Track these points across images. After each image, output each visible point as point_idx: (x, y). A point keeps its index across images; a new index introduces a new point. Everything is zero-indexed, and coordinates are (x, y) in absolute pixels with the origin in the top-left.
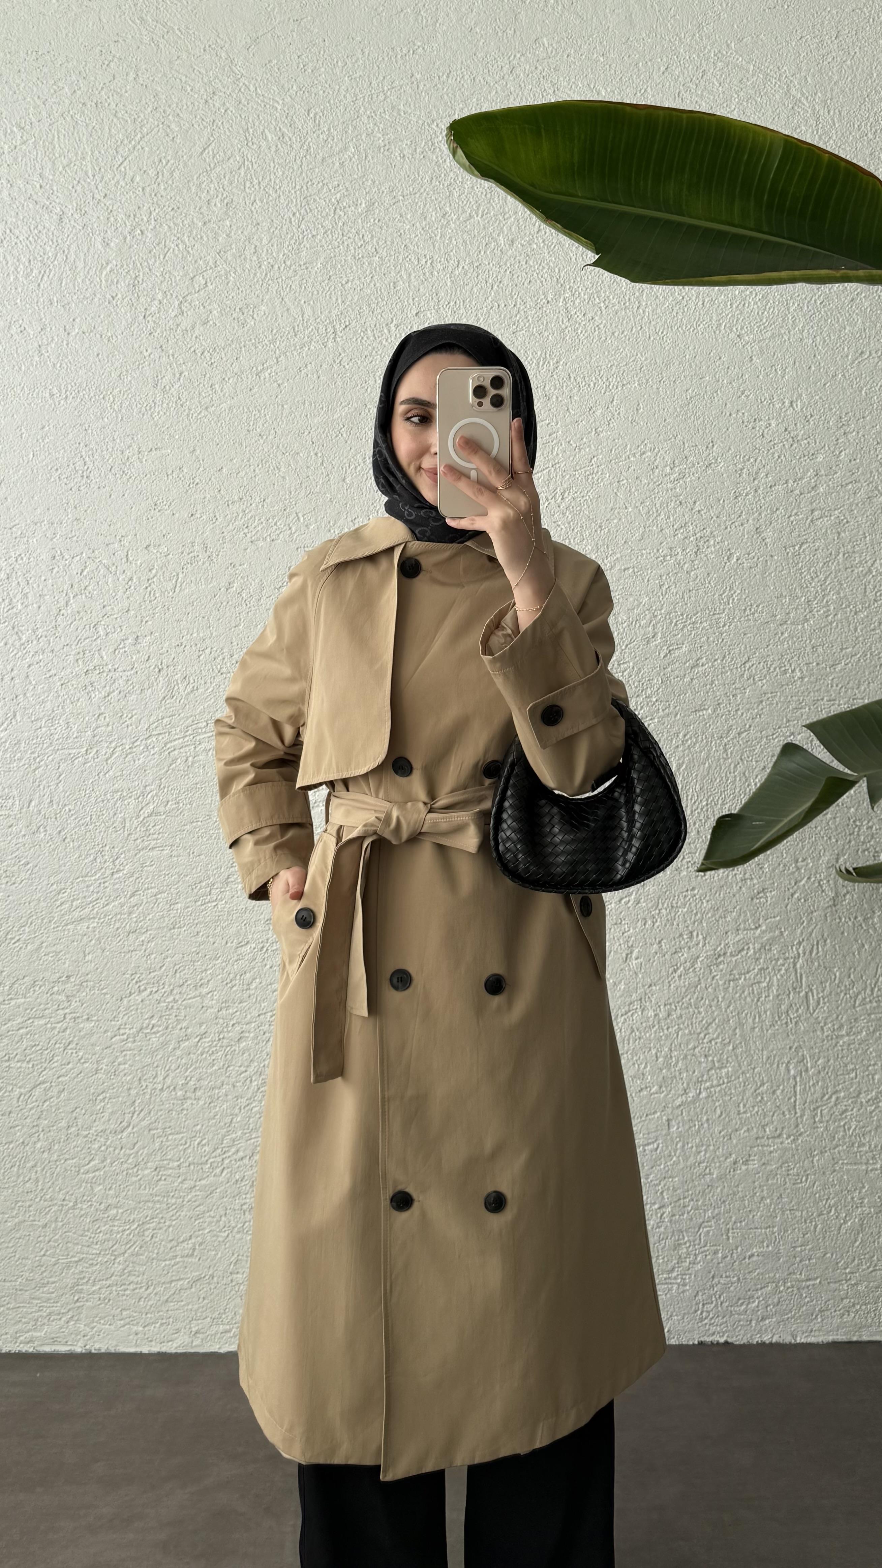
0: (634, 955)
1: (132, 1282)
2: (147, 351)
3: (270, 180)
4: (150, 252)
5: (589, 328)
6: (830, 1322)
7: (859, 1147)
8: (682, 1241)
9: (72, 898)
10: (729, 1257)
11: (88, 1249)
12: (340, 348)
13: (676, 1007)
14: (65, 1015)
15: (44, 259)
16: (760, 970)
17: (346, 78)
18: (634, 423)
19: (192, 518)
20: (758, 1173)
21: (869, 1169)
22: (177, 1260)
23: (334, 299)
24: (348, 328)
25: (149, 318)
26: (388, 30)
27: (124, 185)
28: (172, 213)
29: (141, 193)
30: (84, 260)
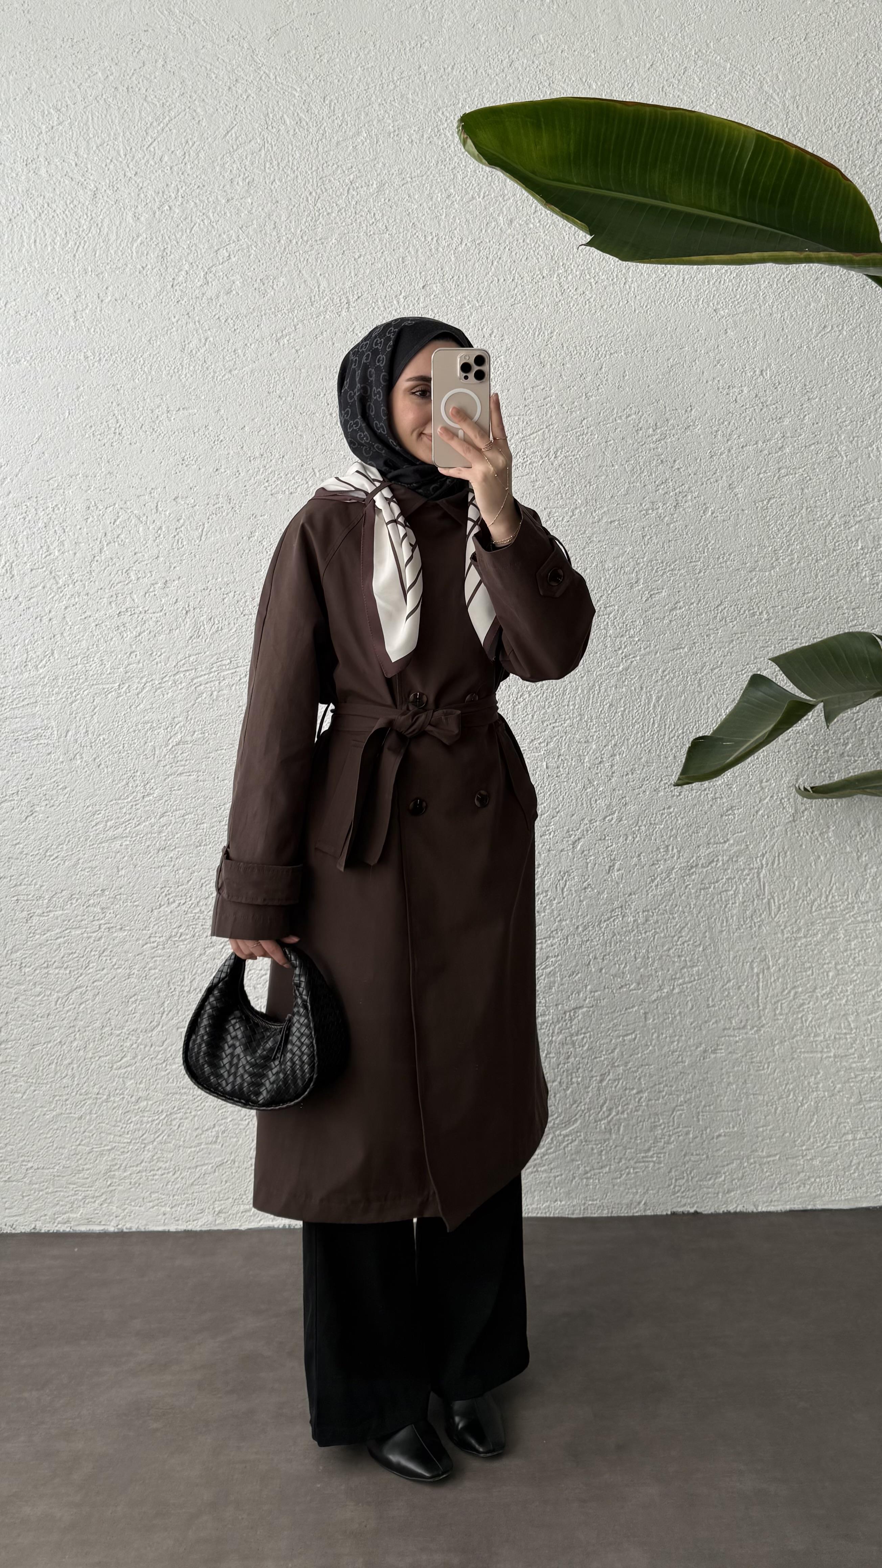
0: (616, 867)
1: (160, 1168)
3: (289, 162)
4: (179, 227)
6: (787, 1193)
7: (815, 1036)
8: (657, 1123)
9: (106, 819)
10: (699, 1138)
11: (120, 1138)
13: (653, 913)
14: (100, 925)
15: (79, 231)
16: (728, 879)
17: (359, 68)
18: (621, 389)
19: (217, 473)
20: (725, 1061)
21: (825, 1056)
22: (202, 1146)
23: (348, 272)
24: (359, 300)
25: (177, 287)
26: (397, 25)
27: (153, 164)
28: (198, 191)
29: (169, 172)
30: (117, 232)
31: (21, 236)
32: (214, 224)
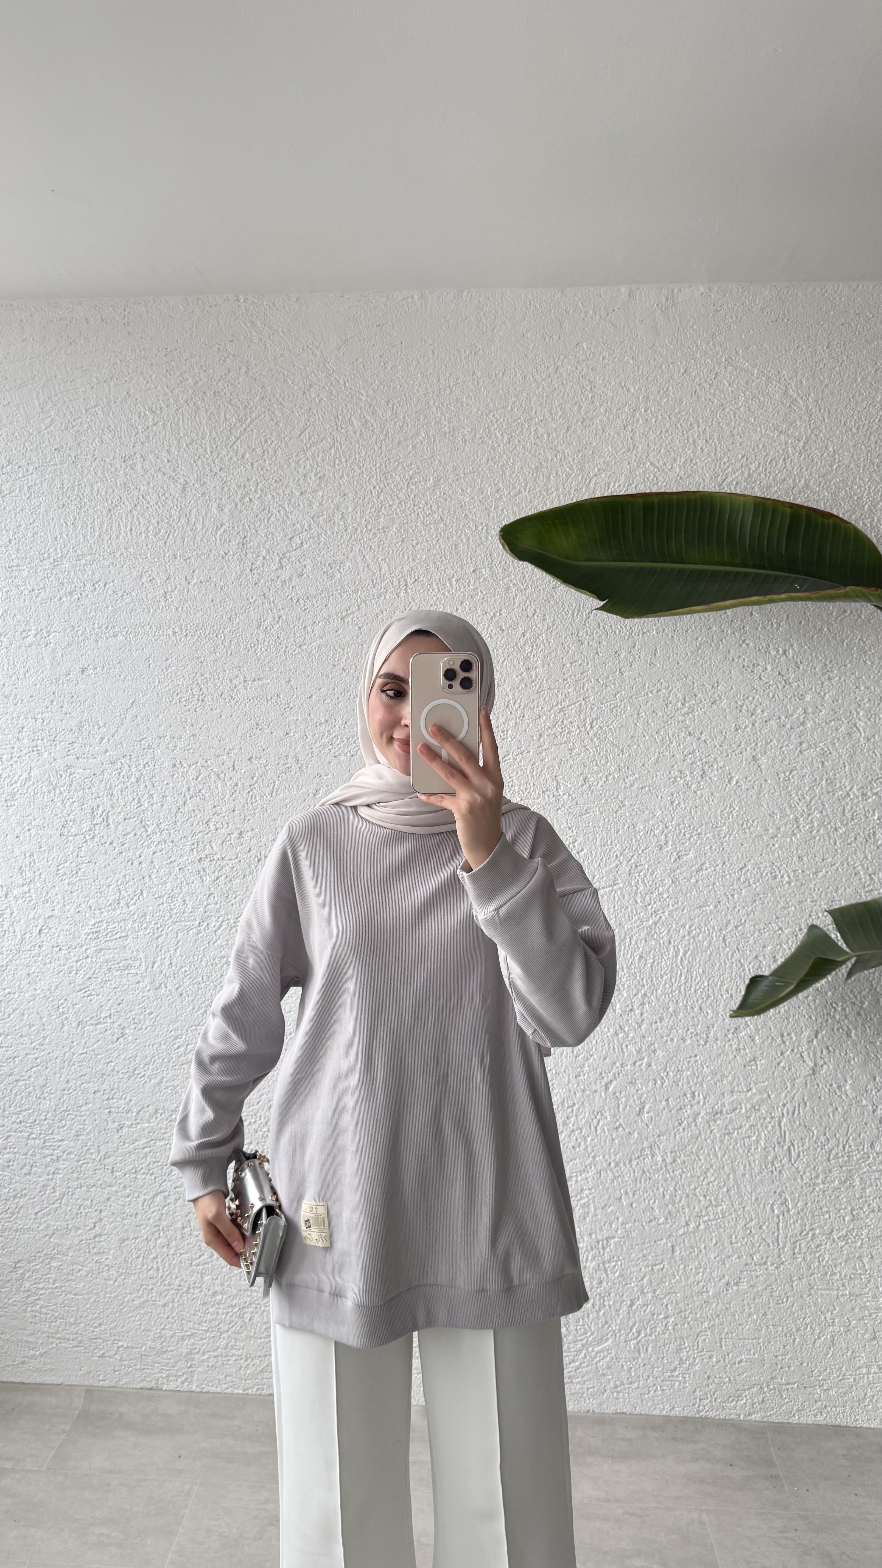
0: (645, 1109)
1: (234, 1354)
2: (252, 598)
3: (356, 458)
4: (257, 517)
7: (831, 1275)
8: (683, 1346)
10: (722, 1362)
11: (199, 1326)
12: (410, 599)
15: (170, 522)
16: (751, 1126)
17: (419, 375)
19: (287, 736)
20: (747, 1293)
21: (841, 1293)
23: (406, 558)
25: (255, 571)
27: (236, 460)
28: (275, 485)
29: (250, 467)
30: (203, 522)
31: (119, 524)
32: (289, 515)
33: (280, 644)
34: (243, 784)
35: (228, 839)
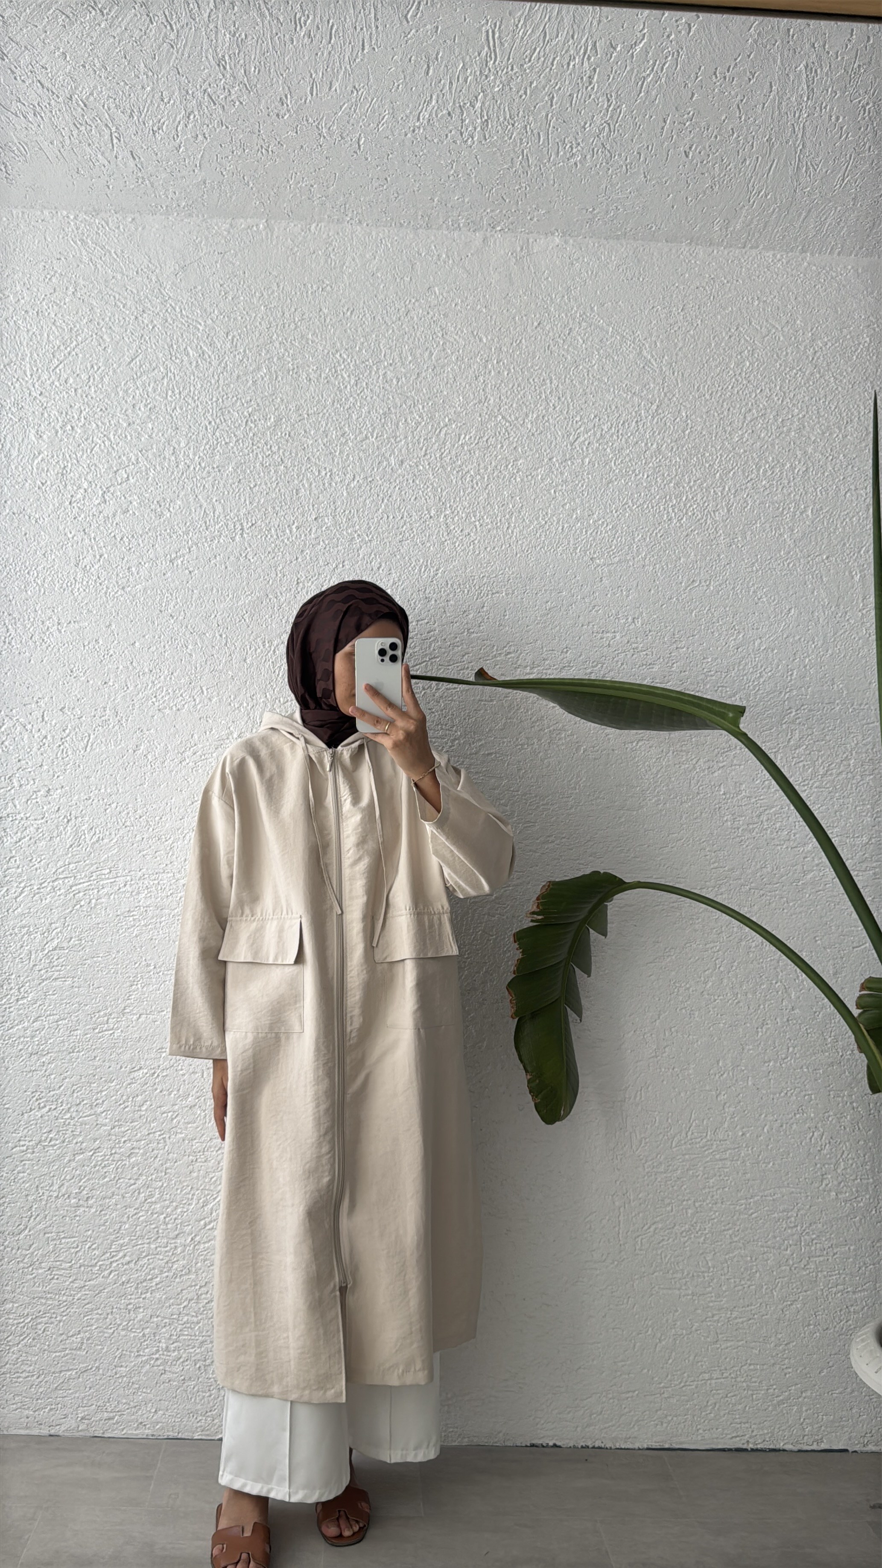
2: (71, 533)
5: (465, 543)
12: (246, 544)
33: (100, 584)
34: (54, 736)
35: (34, 797)
